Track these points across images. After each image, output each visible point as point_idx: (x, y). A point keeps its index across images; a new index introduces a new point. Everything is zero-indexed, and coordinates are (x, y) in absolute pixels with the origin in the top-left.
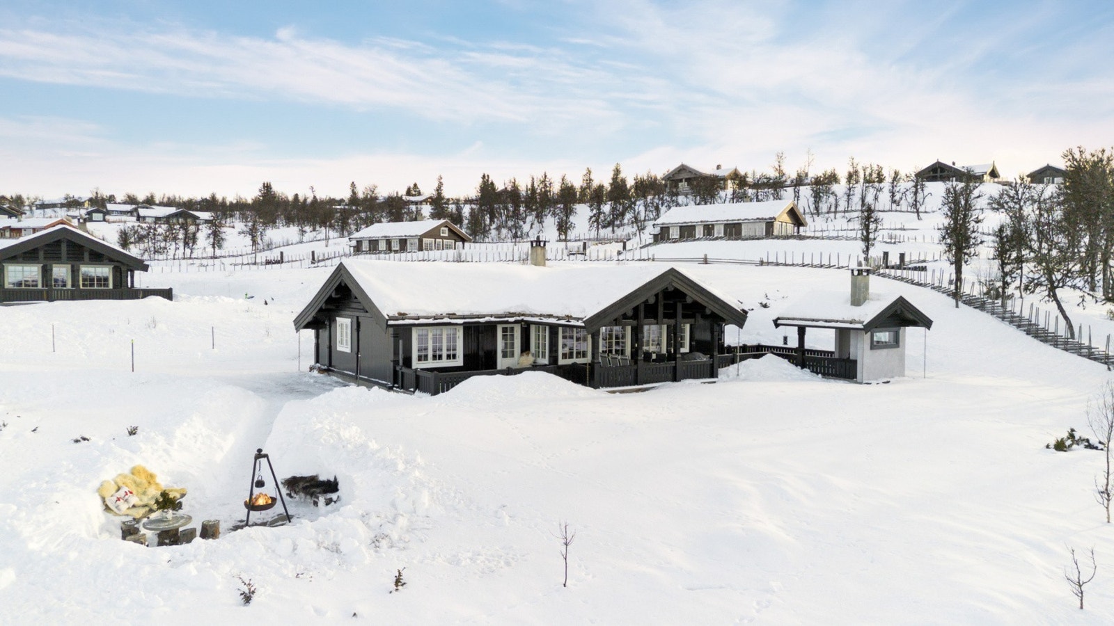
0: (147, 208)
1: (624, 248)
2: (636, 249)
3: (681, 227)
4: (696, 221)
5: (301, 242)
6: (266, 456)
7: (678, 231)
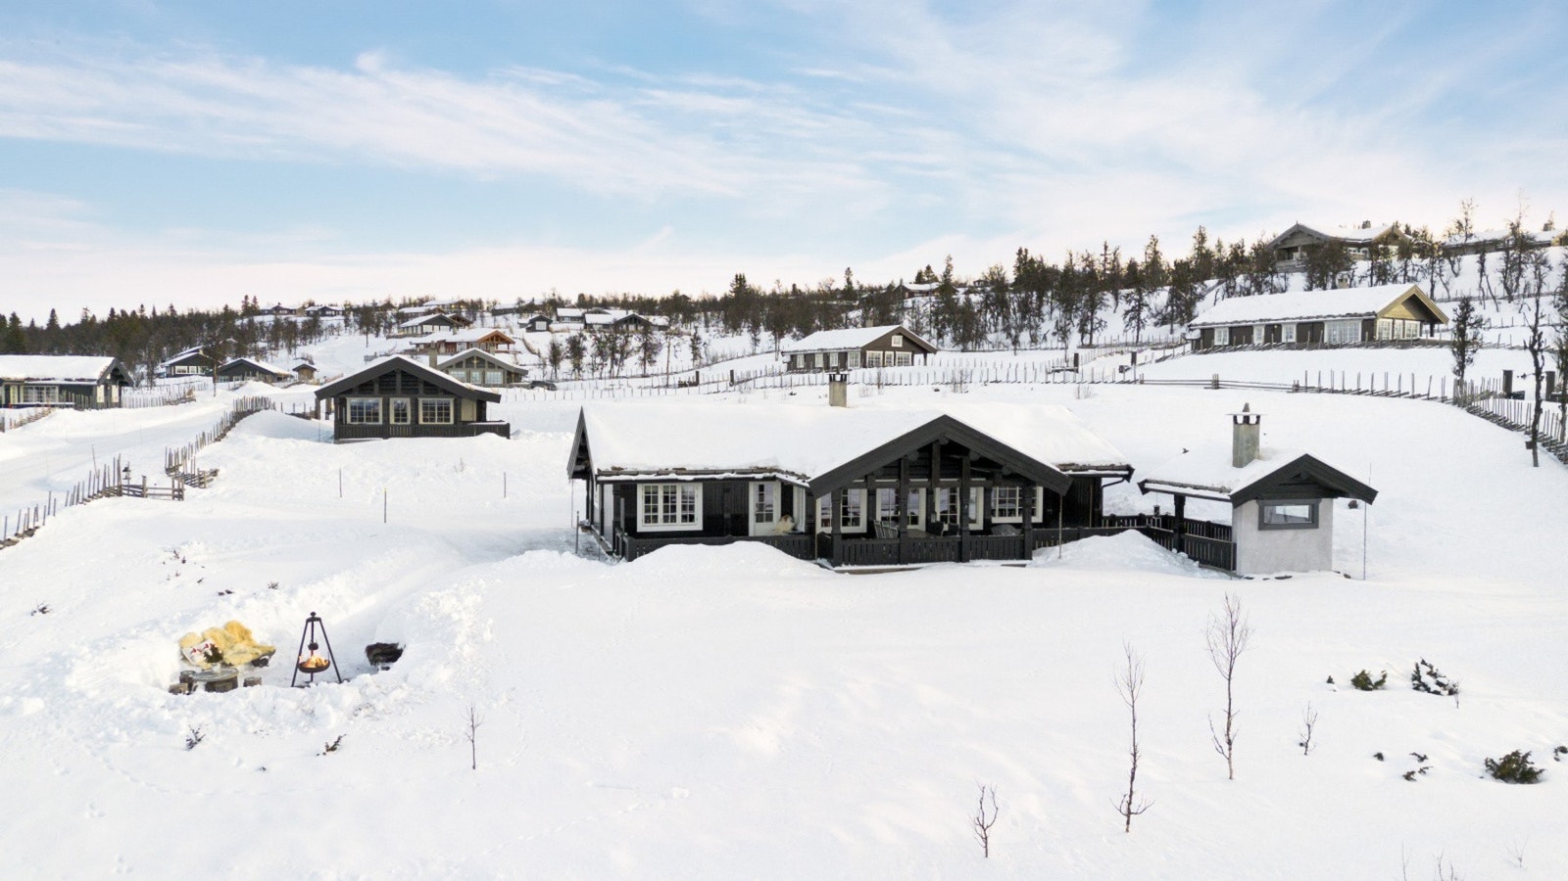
0: (600, 313)
1: (1134, 361)
2: (1150, 362)
3: (1231, 328)
4: (1253, 319)
5: (754, 354)
6: (319, 619)
7: (1228, 334)
